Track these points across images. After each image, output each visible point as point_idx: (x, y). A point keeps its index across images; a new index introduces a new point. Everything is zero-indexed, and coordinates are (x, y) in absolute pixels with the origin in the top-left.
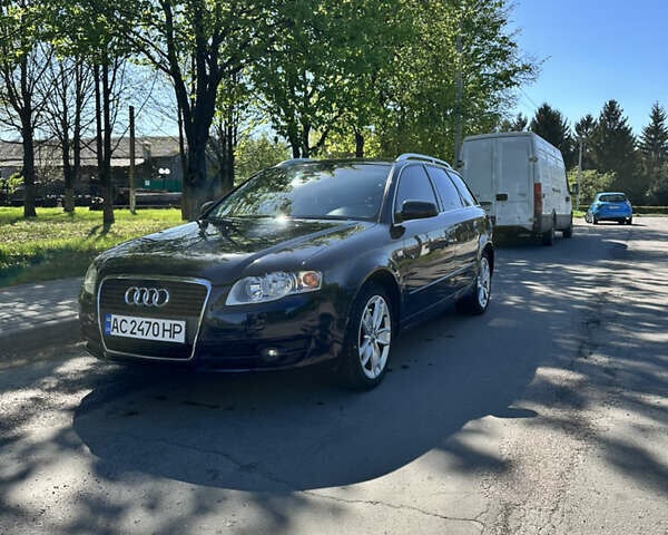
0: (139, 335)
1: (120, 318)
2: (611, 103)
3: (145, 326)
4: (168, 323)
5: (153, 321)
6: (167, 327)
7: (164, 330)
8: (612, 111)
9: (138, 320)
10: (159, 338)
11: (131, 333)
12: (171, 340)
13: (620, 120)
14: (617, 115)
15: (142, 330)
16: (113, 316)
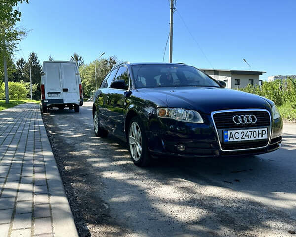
0: (246, 139)
1: (234, 132)
2: (33, 54)
3: (249, 134)
4: (260, 130)
5: (253, 130)
6: (260, 132)
7: (258, 134)
8: (33, 57)
9: (245, 131)
10: (257, 138)
11: (242, 138)
12: (262, 138)
13: (37, 61)
14: (36, 59)
15: (248, 136)
16: (229, 132)
